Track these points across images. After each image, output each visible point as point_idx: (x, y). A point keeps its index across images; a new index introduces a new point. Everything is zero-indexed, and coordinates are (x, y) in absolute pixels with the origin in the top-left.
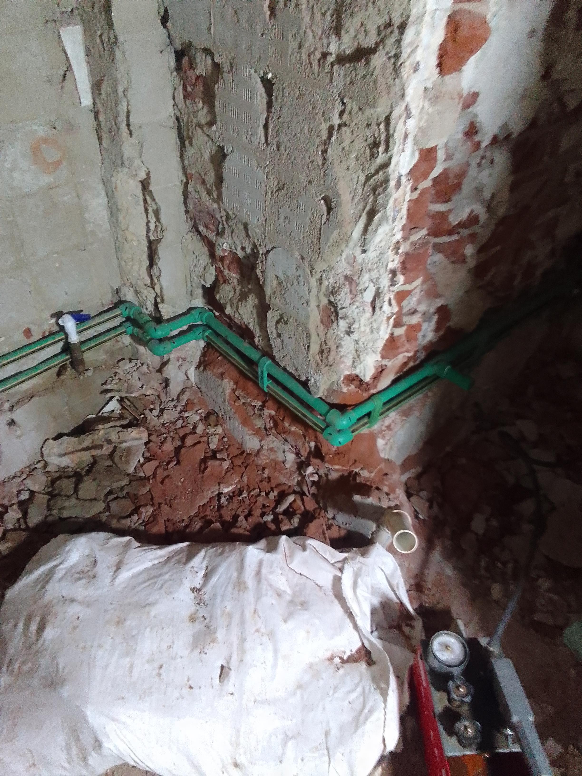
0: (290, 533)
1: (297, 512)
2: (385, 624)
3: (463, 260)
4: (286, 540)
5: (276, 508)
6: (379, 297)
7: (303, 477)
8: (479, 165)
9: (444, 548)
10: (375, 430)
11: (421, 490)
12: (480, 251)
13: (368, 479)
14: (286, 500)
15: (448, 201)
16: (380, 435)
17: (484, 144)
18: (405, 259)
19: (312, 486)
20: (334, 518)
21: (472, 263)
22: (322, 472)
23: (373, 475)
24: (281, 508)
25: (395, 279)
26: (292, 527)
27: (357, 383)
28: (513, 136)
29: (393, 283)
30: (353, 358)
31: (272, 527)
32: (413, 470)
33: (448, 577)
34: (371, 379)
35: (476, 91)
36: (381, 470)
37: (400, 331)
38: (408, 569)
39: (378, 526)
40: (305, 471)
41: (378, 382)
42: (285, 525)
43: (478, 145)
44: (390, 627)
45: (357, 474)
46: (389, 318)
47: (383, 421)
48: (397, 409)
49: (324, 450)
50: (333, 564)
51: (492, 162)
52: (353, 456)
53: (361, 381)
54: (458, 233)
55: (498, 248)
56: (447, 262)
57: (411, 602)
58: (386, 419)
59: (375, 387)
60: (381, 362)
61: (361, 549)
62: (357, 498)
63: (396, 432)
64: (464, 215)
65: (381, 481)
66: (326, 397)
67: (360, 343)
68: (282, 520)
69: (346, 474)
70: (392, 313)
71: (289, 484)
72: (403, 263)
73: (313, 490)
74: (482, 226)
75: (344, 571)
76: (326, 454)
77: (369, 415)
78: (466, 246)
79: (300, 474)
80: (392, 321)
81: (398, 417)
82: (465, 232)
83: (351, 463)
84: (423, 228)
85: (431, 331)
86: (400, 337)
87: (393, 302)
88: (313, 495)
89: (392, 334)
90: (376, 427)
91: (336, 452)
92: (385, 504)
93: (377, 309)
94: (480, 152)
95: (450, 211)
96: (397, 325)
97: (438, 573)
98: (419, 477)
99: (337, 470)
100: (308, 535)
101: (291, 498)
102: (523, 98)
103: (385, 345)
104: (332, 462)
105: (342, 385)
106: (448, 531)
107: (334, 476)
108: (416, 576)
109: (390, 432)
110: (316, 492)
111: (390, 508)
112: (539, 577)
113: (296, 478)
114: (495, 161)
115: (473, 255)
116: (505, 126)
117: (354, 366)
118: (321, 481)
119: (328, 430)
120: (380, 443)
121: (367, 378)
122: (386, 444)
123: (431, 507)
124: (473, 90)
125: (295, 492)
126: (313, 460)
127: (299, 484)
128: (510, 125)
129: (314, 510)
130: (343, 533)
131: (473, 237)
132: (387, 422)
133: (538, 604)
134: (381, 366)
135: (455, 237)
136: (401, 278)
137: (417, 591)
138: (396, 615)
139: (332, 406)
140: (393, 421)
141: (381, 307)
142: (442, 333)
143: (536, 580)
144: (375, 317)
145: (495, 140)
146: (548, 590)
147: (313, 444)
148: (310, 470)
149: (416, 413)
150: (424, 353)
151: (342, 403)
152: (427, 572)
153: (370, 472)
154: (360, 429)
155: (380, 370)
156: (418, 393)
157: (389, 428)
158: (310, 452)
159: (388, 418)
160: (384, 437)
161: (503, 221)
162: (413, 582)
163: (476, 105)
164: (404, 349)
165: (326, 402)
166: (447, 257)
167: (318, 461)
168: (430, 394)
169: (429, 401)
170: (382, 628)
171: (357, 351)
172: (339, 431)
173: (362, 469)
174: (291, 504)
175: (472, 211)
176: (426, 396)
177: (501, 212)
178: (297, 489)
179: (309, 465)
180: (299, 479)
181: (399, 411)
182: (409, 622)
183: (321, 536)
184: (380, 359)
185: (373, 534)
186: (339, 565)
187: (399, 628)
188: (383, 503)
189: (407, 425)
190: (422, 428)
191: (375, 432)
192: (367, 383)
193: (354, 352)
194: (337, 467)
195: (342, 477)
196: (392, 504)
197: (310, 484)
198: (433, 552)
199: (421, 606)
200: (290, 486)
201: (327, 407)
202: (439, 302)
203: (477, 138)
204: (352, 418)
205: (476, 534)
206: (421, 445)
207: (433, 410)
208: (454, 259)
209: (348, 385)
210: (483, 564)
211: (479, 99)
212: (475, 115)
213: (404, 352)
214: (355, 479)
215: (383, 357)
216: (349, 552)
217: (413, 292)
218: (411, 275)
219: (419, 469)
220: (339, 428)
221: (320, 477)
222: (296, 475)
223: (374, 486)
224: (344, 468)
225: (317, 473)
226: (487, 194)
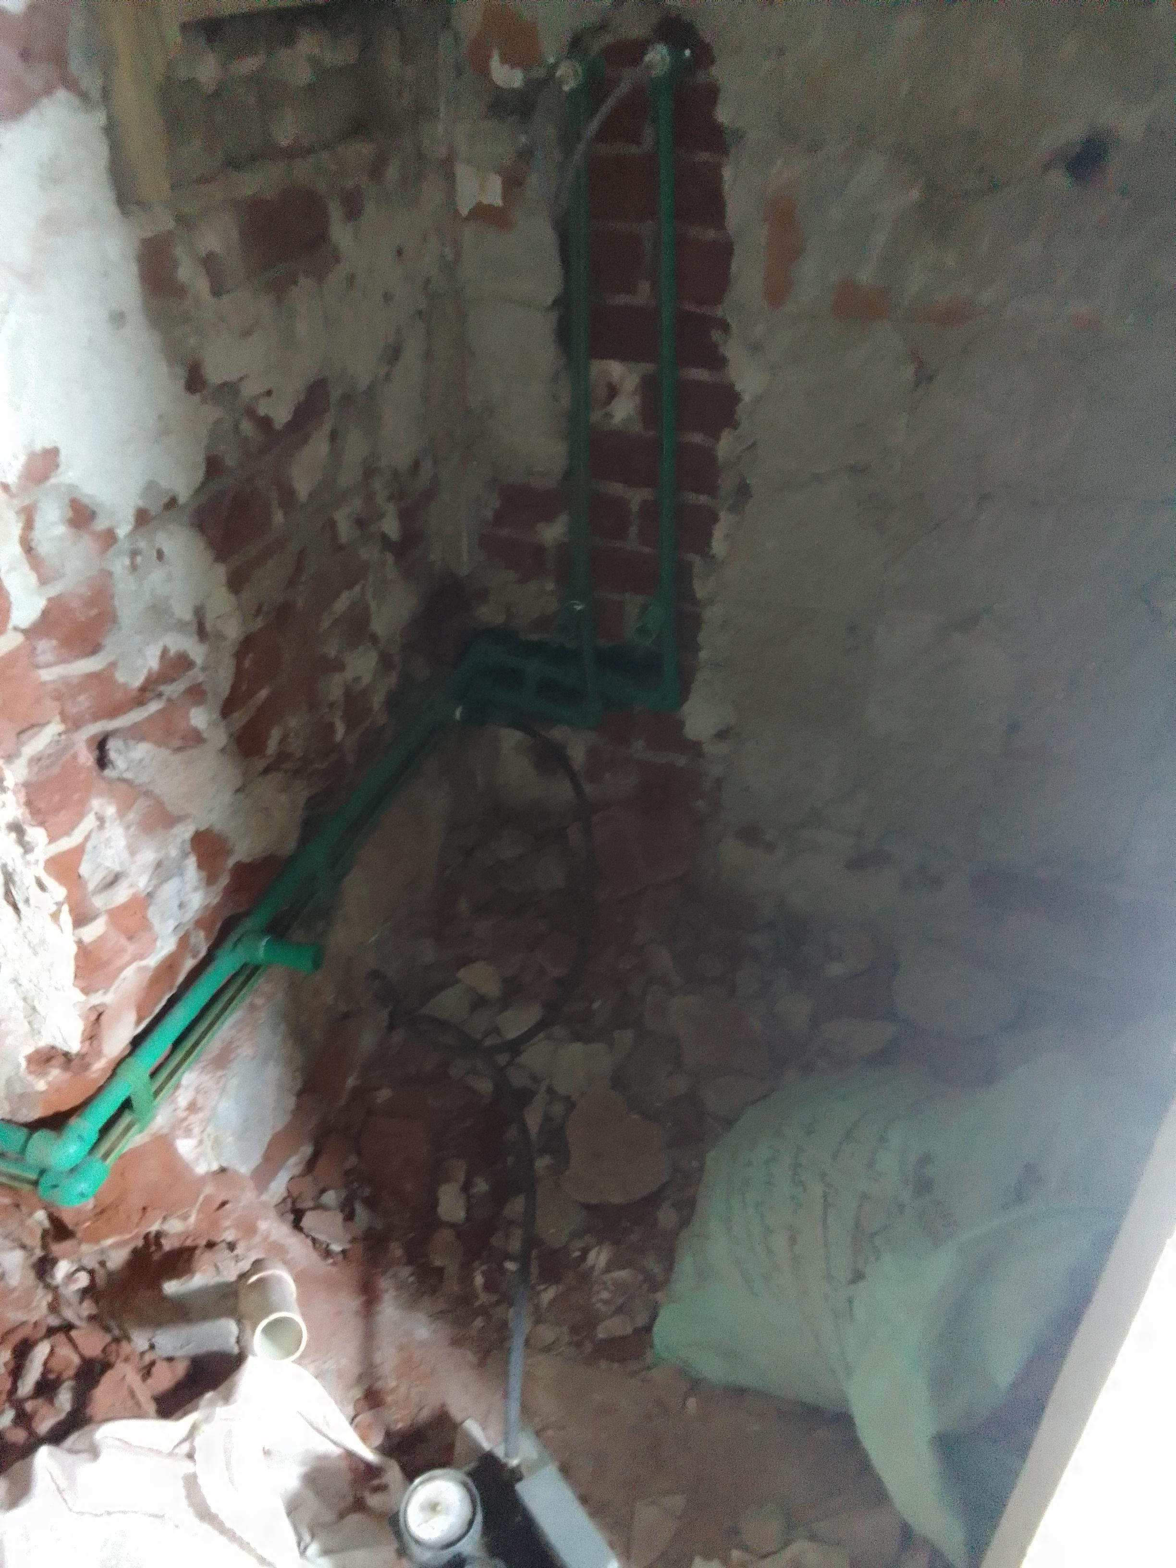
0: (57, 1436)
1: (65, 1376)
2: (328, 1516)
3: (196, 738)
4: (50, 1454)
5: (14, 1389)
6: (14, 883)
7: (55, 1289)
8: (134, 568)
9: (401, 1287)
10: (162, 1127)
11: (323, 1191)
12: (227, 709)
13: (186, 1235)
14: (31, 1361)
15: (95, 649)
16: (179, 1133)
17: (122, 531)
18: (28, 794)
19: (81, 1301)
20: (152, 1347)
21: (219, 737)
22: (91, 1262)
23: (192, 1219)
24: (27, 1385)
25: (27, 838)
26: (62, 1416)
27: (62, 1059)
28: (183, 498)
29: (27, 848)
30: (25, 1017)
31: (19, 1436)
32: (293, 1160)
33: (422, 1344)
34: (83, 1042)
35: (48, 445)
36: (208, 1199)
37: (92, 932)
38: (340, 1374)
39: (239, 1322)
40: (52, 1277)
41: (100, 1045)
42: (43, 1419)
43: (109, 538)
44: (342, 1516)
45: (159, 1235)
46: (55, 916)
47: (174, 1101)
48: (197, 1061)
49: (68, 1219)
50: (171, 1454)
51: (160, 555)
52: (136, 1201)
53: (66, 1055)
54: (160, 695)
55: (264, 693)
56: (164, 753)
57: (364, 1438)
58: (177, 1094)
59: (99, 1054)
60: (86, 1002)
61: (221, 1388)
62: (171, 1287)
63: (215, 1108)
64: (153, 662)
65: (215, 1224)
66: (12, 1112)
67: (23, 981)
68: (35, 1412)
69: (140, 1243)
70: (57, 904)
71: (34, 1320)
72: (29, 803)
73: (88, 1308)
74: (204, 669)
75: (196, 1456)
76: (77, 1224)
77: (127, 1105)
78: (187, 713)
79: (48, 1287)
80: (66, 918)
81: (205, 1078)
82: (173, 690)
83: (135, 1218)
84: (48, 723)
85: (196, 889)
86: (101, 939)
87: (49, 881)
88: (92, 1318)
89: (80, 943)
90: (161, 1120)
91: (98, 1210)
92: (230, 1274)
93: (21, 906)
94: (124, 544)
95: (113, 665)
96: (81, 919)
97: (401, 1348)
98: (311, 1165)
99: (117, 1246)
100: (99, 1417)
101: (41, 1351)
102: (164, 432)
103: (77, 967)
104: (94, 1237)
105: (31, 1078)
106: (396, 1250)
107: (117, 1258)
108: (360, 1378)
109: (200, 1115)
110: (94, 1311)
111: (243, 1276)
112: (585, 1252)
113: (43, 1299)
114: (166, 550)
115: (212, 724)
116: (150, 487)
117: (35, 1032)
118: (98, 1280)
119: (45, 1181)
120: (185, 1147)
121: (74, 1046)
122: (201, 1142)
123: (349, 1217)
124: (38, 447)
125: (51, 1332)
126: (57, 1248)
127: (54, 1308)
128: (164, 483)
129: (104, 1350)
130: (181, 1369)
131: (196, 694)
132: (183, 1098)
133: (599, 1305)
134: (94, 1008)
135: (154, 707)
136: (36, 834)
137: (372, 1407)
138: (343, 1483)
139: (34, 1126)
140: (198, 1091)
141: (27, 901)
142: (224, 881)
143: (583, 1257)
144: (25, 922)
145: (142, 518)
146: (608, 1269)
147: (41, 1215)
148: (62, 1269)
149: (246, 1051)
150: (202, 934)
151: (50, 1112)
152: (378, 1358)
153: (185, 1218)
154: (121, 1145)
155: (94, 1017)
156: (227, 1013)
157: (192, 1107)
158: (45, 1234)
159: (180, 1091)
160: (188, 1133)
161: (246, 645)
162: (357, 1393)
163: (60, 470)
164: (127, 957)
165: (16, 1123)
166: (160, 743)
167: (67, 1245)
168: (259, 1001)
169: (263, 1016)
170: (324, 1526)
171: (25, 999)
172: (73, 1170)
173: (165, 1219)
174: (45, 1364)
175: (165, 651)
176: (253, 1007)
177: (233, 631)
178: (54, 1321)
179: (54, 1262)
180: (49, 1298)
181: (201, 1065)
182: (376, 1482)
183: (130, 1403)
184: (82, 997)
185: (238, 1341)
186: (185, 1448)
187: (359, 1505)
188: (225, 1273)
189: (234, 1082)
190: (273, 1072)
191: (165, 1131)
192: (77, 1054)
193: (21, 1004)
194: (109, 1242)
195: (135, 1252)
196: (245, 1265)
197: (75, 1299)
198: (379, 1308)
199: (388, 1434)
200: (36, 1324)
201: (23, 1133)
202: (185, 832)
203: (100, 525)
204: (85, 1135)
205: (452, 1225)
206: (291, 1102)
207: (283, 1026)
208: (177, 743)
209: (42, 1074)
210: (479, 1280)
211: (63, 457)
212: (72, 487)
213: (129, 964)
214: (159, 1245)
215: (86, 991)
216: (195, 1408)
217: (89, 846)
218: (63, 816)
219: (307, 1150)
220: (69, 1166)
221: (91, 1272)
222: (40, 1291)
223: (203, 1242)
224: (127, 1236)
225: (81, 1268)
226: (183, 611)
